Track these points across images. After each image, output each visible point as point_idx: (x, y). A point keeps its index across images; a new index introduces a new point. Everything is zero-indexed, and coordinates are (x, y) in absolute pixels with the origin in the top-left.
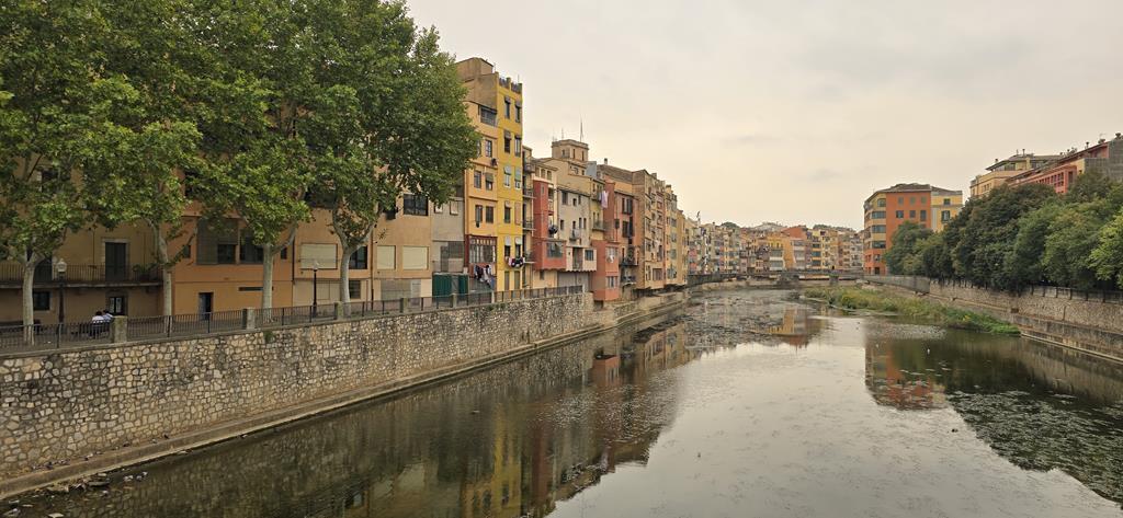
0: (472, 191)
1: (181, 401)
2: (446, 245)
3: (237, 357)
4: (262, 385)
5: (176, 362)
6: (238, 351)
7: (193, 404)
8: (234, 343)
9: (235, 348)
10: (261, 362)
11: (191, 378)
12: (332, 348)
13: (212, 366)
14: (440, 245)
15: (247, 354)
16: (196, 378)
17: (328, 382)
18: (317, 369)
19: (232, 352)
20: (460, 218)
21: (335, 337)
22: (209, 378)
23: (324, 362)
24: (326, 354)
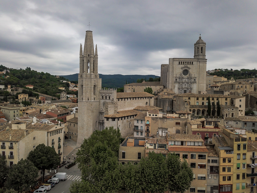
0: (221, 172)
2: (213, 186)
20: (217, 180)
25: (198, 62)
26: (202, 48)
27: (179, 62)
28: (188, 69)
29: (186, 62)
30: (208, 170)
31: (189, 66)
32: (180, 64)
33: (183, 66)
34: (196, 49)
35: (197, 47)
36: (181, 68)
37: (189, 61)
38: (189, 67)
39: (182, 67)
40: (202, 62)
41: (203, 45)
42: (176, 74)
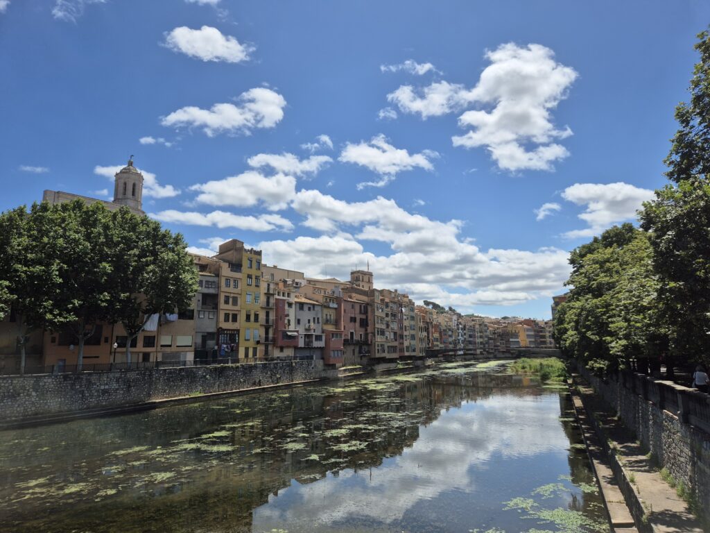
0: (222, 305)
1: (12, 404)
2: (206, 334)
3: (46, 387)
4: (59, 400)
5: (11, 387)
6: (47, 384)
7: (19, 406)
8: (46, 381)
9: (45, 382)
10: (60, 389)
11: (19, 395)
12: (107, 384)
13: (31, 390)
14: (201, 334)
15: (52, 385)
16: (22, 395)
18: (96, 394)
19: (43, 384)
20: (215, 319)
21: (109, 379)
22: (29, 395)
23: (100, 391)
24: (102, 387)
26: (134, 185)
30: (199, 301)
34: (119, 185)
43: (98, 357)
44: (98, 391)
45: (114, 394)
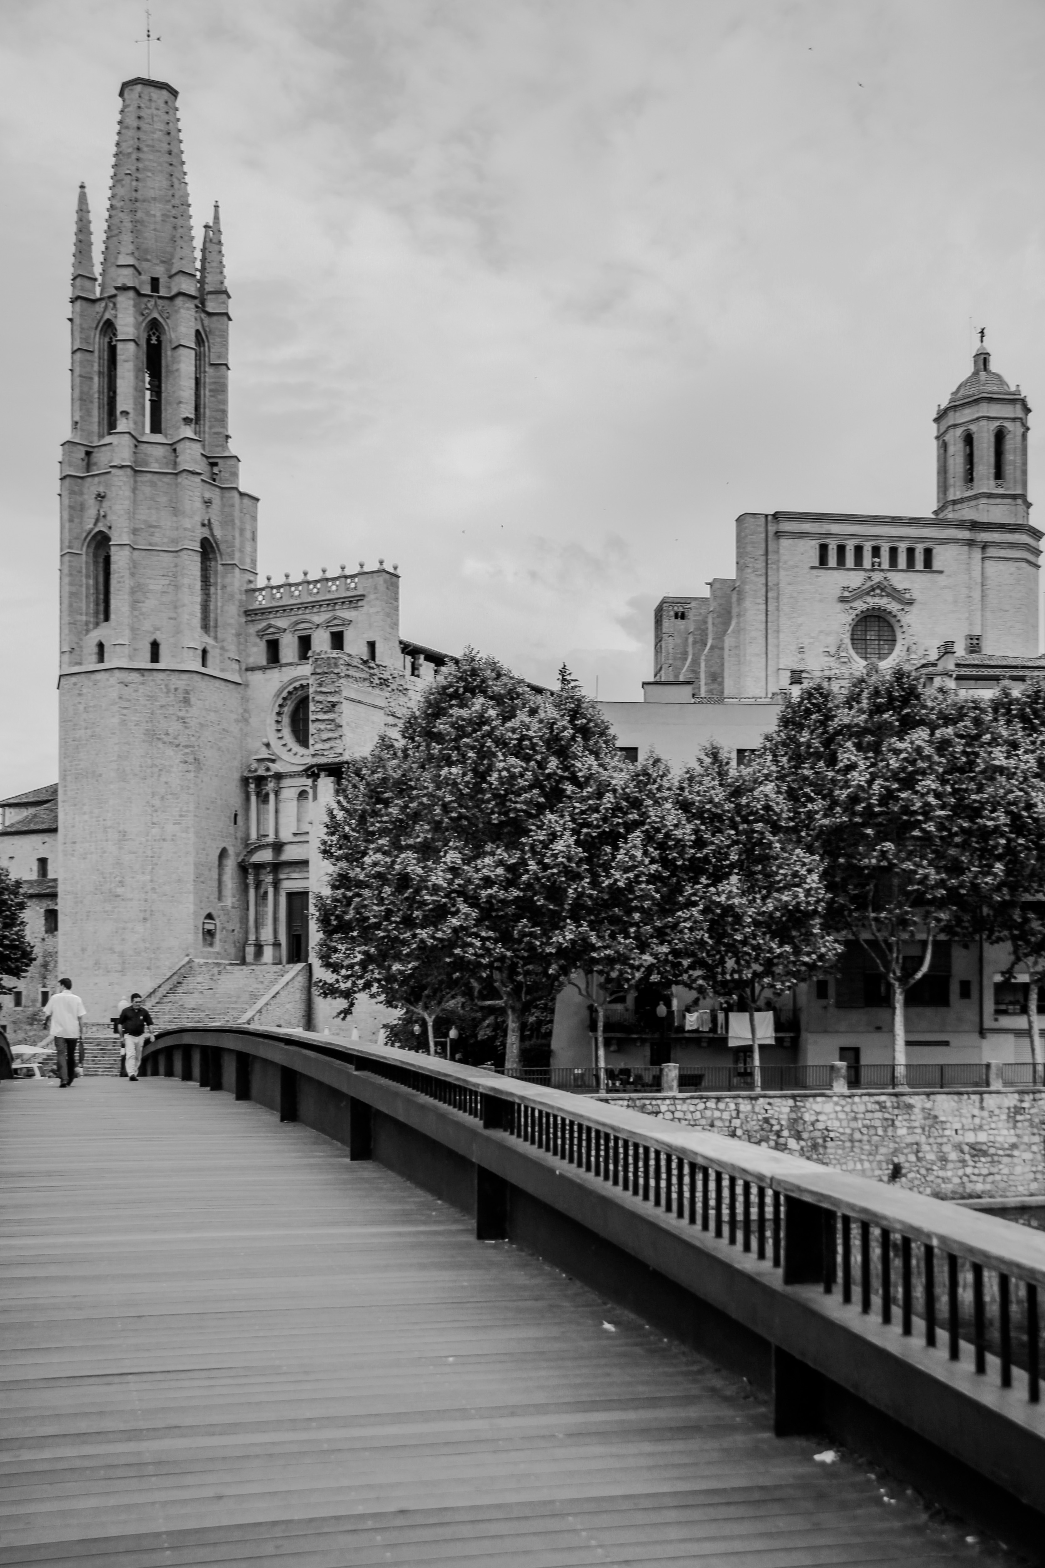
3: (820, 1126)
4: (859, 1166)
6: (822, 1118)
8: (817, 1108)
9: (818, 1113)
10: (857, 1135)
12: (982, 1128)
13: (785, 1133)
15: (837, 1123)
17: (974, 1178)
18: (954, 1156)
19: (813, 1118)
21: (985, 1114)
23: (966, 1149)
24: (970, 1138)
25: (977, 554)
26: (1000, 436)
27: (824, 548)
28: (893, 607)
29: (876, 551)
31: (899, 580)
32: (832, 561)
33: (855, 579)
34: (951, 449)
35: (959, 431)
36: (843, 600)
37: (902, 539)
38: (900, 587)
39: (845, 588)
40: (1002, 553)
41: (1007, 411)
42: (801, 650)
43: (946, 1043)
44: (959, 1147)
45: (1006, 1160)
